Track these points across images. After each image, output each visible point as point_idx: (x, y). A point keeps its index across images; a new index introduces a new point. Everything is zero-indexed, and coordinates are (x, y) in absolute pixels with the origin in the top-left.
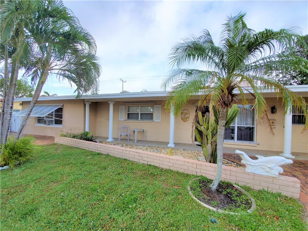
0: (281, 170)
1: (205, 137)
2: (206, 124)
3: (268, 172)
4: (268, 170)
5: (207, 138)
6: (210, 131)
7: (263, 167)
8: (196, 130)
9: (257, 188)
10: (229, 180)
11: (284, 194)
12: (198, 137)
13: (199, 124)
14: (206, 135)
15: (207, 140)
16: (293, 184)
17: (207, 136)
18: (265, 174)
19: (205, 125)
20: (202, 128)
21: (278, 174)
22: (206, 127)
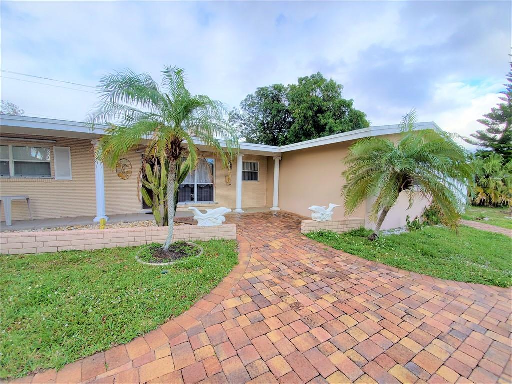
0: (224, 219)
1: (155, 198)
2: (157, 181)
3: (214, 223)
4: (214, 220)
5: (159, 198)
6: (162, 189)
7: (210, 219)
8: (144, 189)
9: (207, 240)
10: (183, 240)
11: (226, 238)
12: (147, 198)
13: (148, 181)
14: (157, 194)
15: (159, 200)
16: (232, 228)
17: (158, 196)
18: (213, 225)
19: (155, 182)
20: (152, 185)
21: (221, 223)
22: (156, 184)
